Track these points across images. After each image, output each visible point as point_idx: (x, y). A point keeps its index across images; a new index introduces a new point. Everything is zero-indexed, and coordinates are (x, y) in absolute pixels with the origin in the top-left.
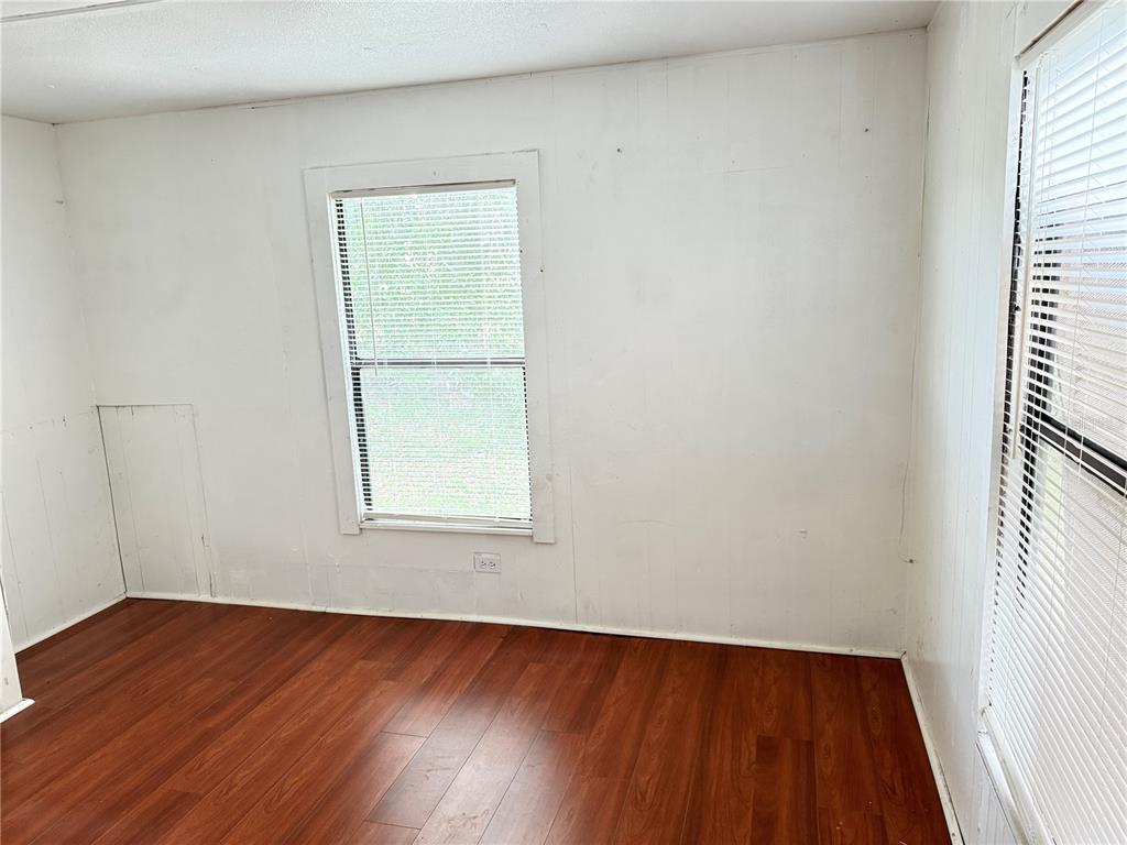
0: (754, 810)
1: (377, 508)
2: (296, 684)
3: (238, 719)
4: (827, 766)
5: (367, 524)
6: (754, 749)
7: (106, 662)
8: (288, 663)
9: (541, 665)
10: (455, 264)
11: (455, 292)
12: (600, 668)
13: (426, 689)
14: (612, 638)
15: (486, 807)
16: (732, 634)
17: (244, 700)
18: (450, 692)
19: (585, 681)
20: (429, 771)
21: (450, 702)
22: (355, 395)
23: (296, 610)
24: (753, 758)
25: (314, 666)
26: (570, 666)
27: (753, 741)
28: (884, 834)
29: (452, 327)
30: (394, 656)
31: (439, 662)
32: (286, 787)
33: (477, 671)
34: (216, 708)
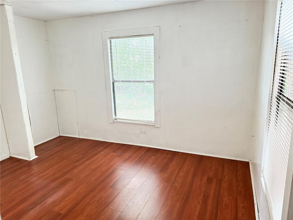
0: (204, 194)
1: (117, 117)
2: (96, 157)
3: (83, 163)
4: (225, 185)
5: (115, 121)
6: (206, 180)
7: (54, 149)
8: (95, 152)
9: (155, 157)
10: (142, 59)
11: (142, 66)
12: (170, 159)
13: (127, 160)
14: (173, 152)
15: (138, 187)
16: (204, 153)
17: (84, 159)
18: (132, 161)
19: (165, 161)
20: (125, 178)
21: (132, 163)
22: (113, 89)
23: (98, 141)
24: (206, 182)
25: (101, 153)
26: (162, 157)
27: (206, 178)
28: (237, 202)
29: (141, 75)
30: (120, 152)
31: (130, 154)
32: (92, 179)
33: (139, 157)
34: (78, 161)
